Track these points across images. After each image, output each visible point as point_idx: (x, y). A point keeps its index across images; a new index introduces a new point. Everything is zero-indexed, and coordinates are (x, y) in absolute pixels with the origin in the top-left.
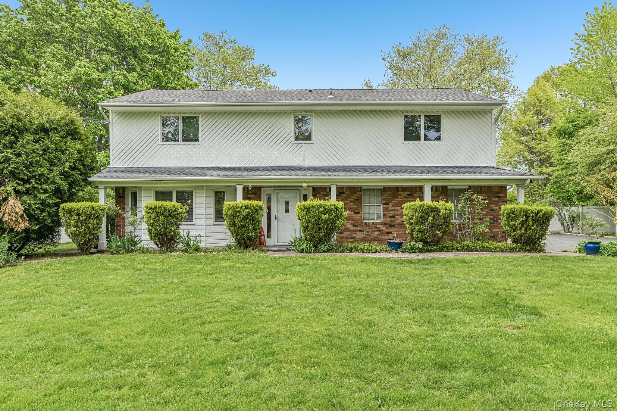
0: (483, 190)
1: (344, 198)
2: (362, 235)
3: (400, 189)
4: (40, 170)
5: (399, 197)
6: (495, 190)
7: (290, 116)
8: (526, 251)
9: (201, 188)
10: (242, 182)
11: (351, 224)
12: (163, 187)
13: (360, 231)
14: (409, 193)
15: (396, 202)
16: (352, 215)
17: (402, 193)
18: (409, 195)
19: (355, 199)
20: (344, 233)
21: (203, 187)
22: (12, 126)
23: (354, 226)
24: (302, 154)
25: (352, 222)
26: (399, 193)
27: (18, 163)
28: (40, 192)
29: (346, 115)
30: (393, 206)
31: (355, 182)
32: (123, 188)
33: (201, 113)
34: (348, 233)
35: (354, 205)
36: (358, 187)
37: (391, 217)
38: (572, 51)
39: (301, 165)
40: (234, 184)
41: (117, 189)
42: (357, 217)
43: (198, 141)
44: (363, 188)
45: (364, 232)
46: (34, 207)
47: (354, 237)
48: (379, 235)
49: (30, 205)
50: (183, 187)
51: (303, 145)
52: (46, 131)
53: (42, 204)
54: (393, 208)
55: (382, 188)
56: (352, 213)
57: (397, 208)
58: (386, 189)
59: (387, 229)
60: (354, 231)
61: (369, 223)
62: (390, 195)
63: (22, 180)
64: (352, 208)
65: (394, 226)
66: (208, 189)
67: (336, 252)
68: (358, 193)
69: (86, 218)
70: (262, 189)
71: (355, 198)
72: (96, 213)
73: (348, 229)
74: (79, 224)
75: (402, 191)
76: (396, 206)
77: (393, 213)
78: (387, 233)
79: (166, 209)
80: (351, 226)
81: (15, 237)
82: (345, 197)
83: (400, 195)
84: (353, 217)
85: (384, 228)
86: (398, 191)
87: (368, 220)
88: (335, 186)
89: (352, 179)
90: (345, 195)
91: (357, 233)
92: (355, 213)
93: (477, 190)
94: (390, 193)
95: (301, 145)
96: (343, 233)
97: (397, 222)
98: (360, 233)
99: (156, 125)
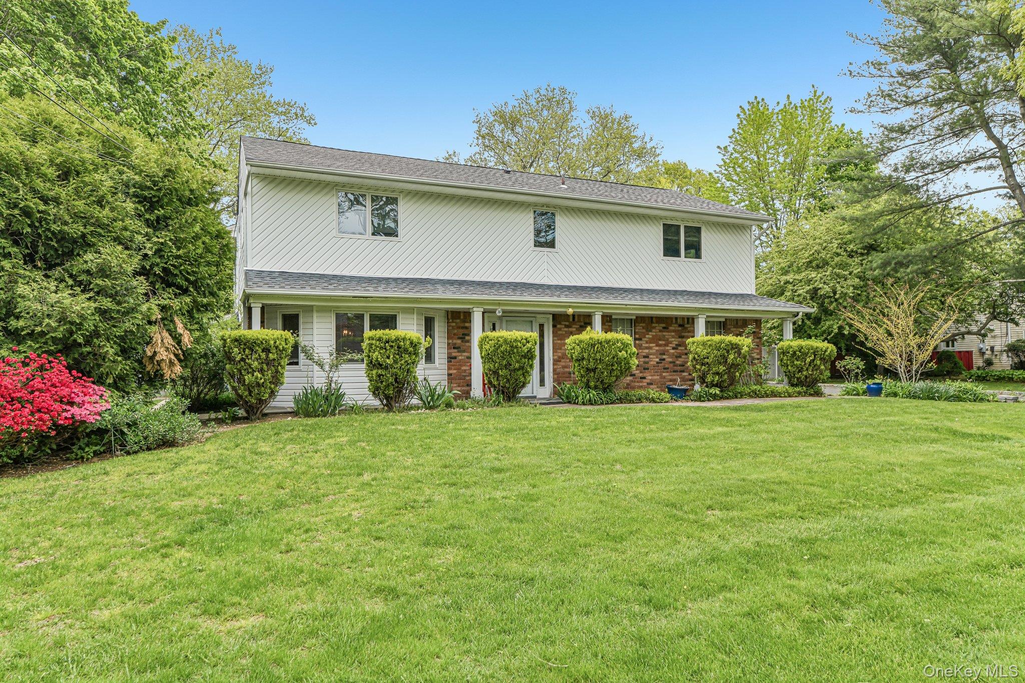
3: (654, 320)
5: (654, 330)
7: (528, 209)
9: (407, 311)
14: (664, 325)
15: (651, 337)
17: (657, 325)
18: (664, 328)
21: (413, 309)
24: (545, 266)
26: (654, 325)
30: (647, 343)
31: (629, 309)
33: (401, 192)
37: (645, 357)
38: (719, 150)
39: (542, 282)
40: (467, 307)
43: (398, 236)
44: (613, 317)
48: (632, 381)
50: (383, 309)
51: (545, 253)
54: (647, 345)
55: (634, 317)
57: (651, 345)
58: (639, 320)
59: (641, 372)
62: (643, 328)
65: (648, 369)
66: (416, 312)
75: (657, 322)
76: (650, 343)
77: (647, 351)
78: (641, 378)
83: (654, 328)
85: (638, 372)
86: (652, 322)
88: (601, 313)
89: (626, 305)
94: (644, 325)
95: (543, 253)
97: (652, 363)
99: (328, 204)
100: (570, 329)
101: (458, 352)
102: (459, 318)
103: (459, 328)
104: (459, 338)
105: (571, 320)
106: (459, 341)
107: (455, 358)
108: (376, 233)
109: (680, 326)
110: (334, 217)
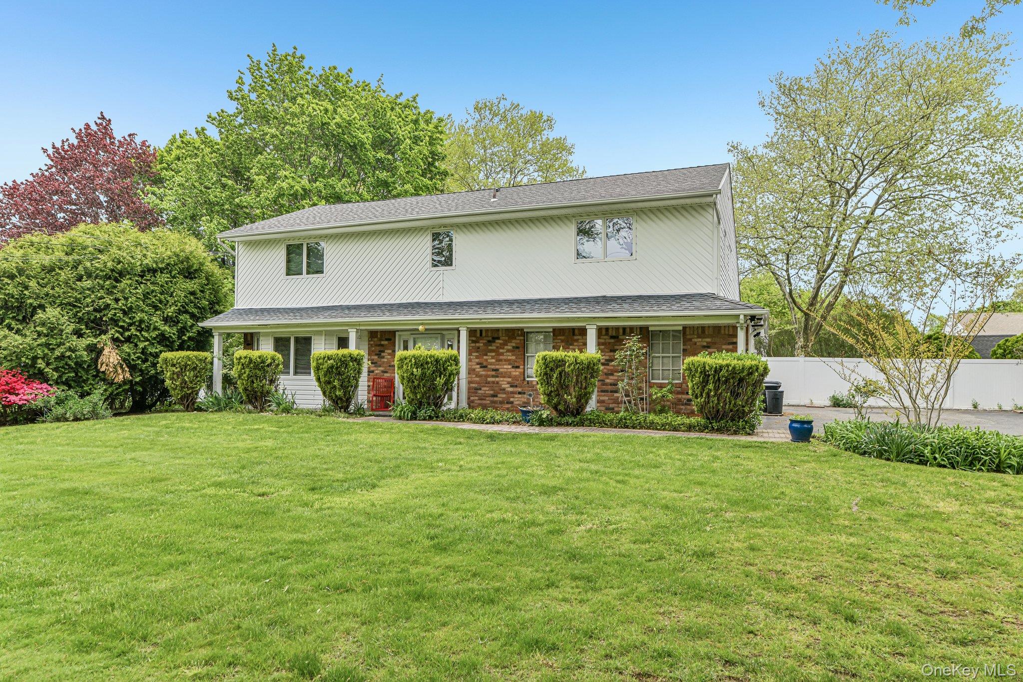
0: (706, 333)
1: (498, 345)
2: (523, 400)
3: (576, 332)
4: (139, 316)
5: (575, 344)
6: (727, 333)
7: (427, 233)
8: (713, 430)
9: (319, 333)
10: (356, 325)
11: (508, 383)
12: (282, 332)
13: (520, 393)
16: (509, 370)
17: (580, 337)
19: (513, 347)
20: (499, 395)
21: (321, 331)
22: (112, 270)
23: (511, 386)
24: (441, 285)
25: (510, 380)
26: (576, 338)
27: (115, 309)
28: (140, 341)
29: (510, 225)
31: (485, 323)
32: (252, 334)
33: (326, 237)
34: (504, 396)
35: (513, 355)
36: (518, 330)
39: (438, 300)
40: (347, 328)
41: (246, 335)
42: (516, 373)
43: (323, 273)
44: (525, 330)
45: (525, 396)
46: (133, 357)
47: (512, 403)
49: (129, 355)
50: (302, 332)
51: (442, 272)
52: (154, 271)
53: (142, 353)
55: (551, 330)
56: (510, 367)
58: (556, 332)
60: (512, 393)
61: (532, 381)
62: (562, 341)
63: (122, 327)
64: (510, 360)
66: (328, 334)
67: (442, 420)
68: (517, 338)
69: (182, 369)
70: (397, 333)
71: (514, 345)
72: (193, 363)
73: (504, 389)
74: (175, 376)
75: (580, 335)
79: (251, 361)
80: (508, 385)
81: (117, 389)
82: (501, 344)
83: (577, 340)
84: (510, 372)
86: (574, 334)
87: (532, 377)
88: (465, 329)
89: (481, 319)
90: (501, 341)
91: (516, 396)
92: (513, 367)
93: (696, 333)
94: (562, 338)
95: (440, 272)
96: (497, 396)
98: (520, 396)
99: (280, 256)
100: (477, 345)
101: (375, 367)
102: (376, 337)
103: (377, 345)
104: (376, 355)
105: (478, 335)
106: (376, 357)
107: (373, 372)
108: (308, 273)
109: (612, 337)
110: (284, 264)
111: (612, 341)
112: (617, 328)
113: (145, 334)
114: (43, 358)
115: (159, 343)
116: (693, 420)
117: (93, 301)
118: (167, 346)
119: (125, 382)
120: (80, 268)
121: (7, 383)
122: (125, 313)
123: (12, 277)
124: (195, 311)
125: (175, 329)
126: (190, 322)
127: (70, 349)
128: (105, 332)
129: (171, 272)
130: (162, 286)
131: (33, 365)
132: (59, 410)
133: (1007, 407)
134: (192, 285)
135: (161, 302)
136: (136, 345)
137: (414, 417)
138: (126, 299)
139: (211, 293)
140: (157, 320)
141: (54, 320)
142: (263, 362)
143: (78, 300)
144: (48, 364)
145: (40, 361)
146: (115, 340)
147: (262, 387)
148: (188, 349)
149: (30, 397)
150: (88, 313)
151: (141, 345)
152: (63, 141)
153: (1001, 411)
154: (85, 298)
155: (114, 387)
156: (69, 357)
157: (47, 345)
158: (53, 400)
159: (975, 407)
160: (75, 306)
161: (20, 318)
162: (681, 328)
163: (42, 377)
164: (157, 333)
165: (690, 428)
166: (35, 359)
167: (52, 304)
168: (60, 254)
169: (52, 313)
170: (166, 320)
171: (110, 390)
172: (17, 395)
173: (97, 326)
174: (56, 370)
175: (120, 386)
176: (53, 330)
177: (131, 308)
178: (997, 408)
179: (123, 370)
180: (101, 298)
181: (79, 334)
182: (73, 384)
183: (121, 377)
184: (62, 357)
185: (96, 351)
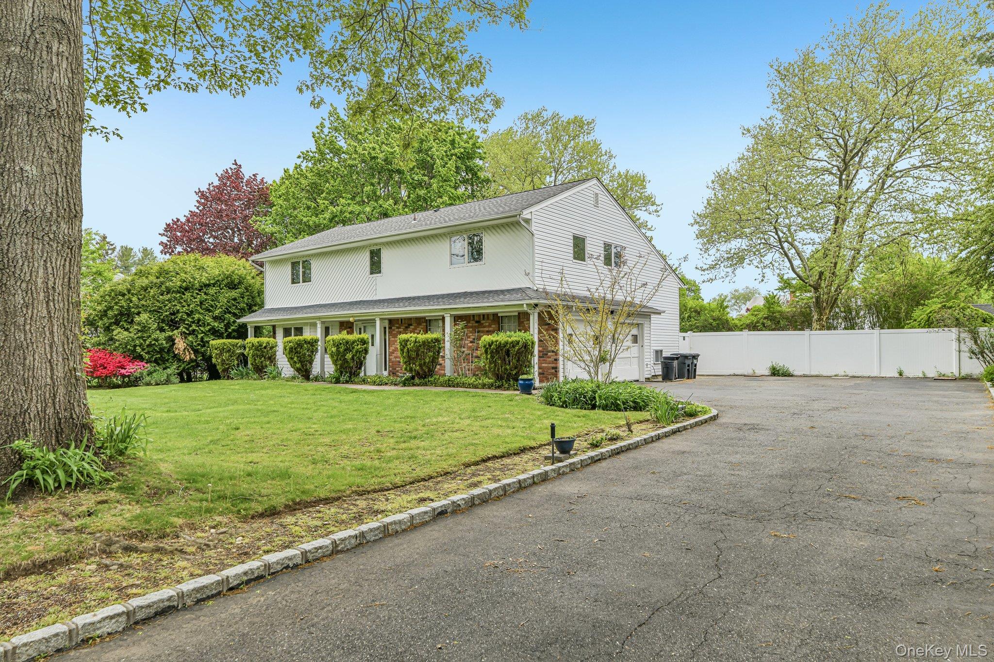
1: (411, 329)
4: (197, 316)
7: (367, 250)
10: (322, 317)
22: (180, 287)
24: (375, 287)
27: (183, 313)
28: (199, 333)
43: (311, 281)
46: (195, 344)
49: (192, 343)
52: (207, 286)
53: (201, 341)
63: (187, 324)
70: (354, 323)
74: (218, 356)
82: (413, 329)
88: (378, 319)
90: (413, 327)
93: (526, 317)
95: (374, 278)
99: (288, 270)
100: (400, 330)
102: (344, 326)
105: (400, 323)
108: (304, 281)
109: (477, 322)
110: (290, 277)
111: (477, 324)
112: (479, 315)
113: (202, 329)
114: (140, 346)
115: (212, 334)
116: (487, 381)
117: (170, 308)
118: (218, 336)
119: (191, 360)
120: (163, 286)
121: (120, 362)
122: (188, 315)
123: (123, 295)
124: (237, 311)
125: (222, 324)
126: (233, 319)
127: (155, 340)
128: (177, 328)
129: (220, 286)
130: (213, 296)
131: (135, 350)
132: (148, 379)
133: (932, 374)
134: (234, 294)
135: (212, 306)
136: (197, 336)
137: (338, 381)
138: (189, 306)
139: (248, 299)
140: (209, 319)
141: (144, 321)
142: (261, 345)
143: (160, 308)
144: (143, 350)
145: (138, 348)
146: (183, 333)
147: (262, 362)
148: (234, 338)
149: (132, 370)
150: (167, 316)
151: (200, 336)
152: (209, 185)
153: (925, 378)
154: (165, 306)
155: (185, 364)
156: (155, 344)
157: (142, 337)
158: (145, 372)
159: (901, 375)
160: (159, 312)
161: (130, 320)
162: (517, 314)
163: (140, 358)
164: (209, 327)
165: (484, 386)
166: (135, 346)
167: (145, 311)
168: (152, 278)
169: (144, 317)
170: (215, 318)
171: (183, 366)
172: (125, 369)
173: (174, 324)
174: (148, 353)
175: (189, 363)
176: (144, 329)
177: (192, 312)
178: (921, 375)
179: (190, 353)
180: (175, 305)
181: (162, 330)
182: (160, 362)
183: (188, 357)
184: (150, 345)
185: (171, 340)
